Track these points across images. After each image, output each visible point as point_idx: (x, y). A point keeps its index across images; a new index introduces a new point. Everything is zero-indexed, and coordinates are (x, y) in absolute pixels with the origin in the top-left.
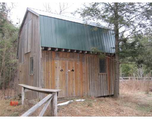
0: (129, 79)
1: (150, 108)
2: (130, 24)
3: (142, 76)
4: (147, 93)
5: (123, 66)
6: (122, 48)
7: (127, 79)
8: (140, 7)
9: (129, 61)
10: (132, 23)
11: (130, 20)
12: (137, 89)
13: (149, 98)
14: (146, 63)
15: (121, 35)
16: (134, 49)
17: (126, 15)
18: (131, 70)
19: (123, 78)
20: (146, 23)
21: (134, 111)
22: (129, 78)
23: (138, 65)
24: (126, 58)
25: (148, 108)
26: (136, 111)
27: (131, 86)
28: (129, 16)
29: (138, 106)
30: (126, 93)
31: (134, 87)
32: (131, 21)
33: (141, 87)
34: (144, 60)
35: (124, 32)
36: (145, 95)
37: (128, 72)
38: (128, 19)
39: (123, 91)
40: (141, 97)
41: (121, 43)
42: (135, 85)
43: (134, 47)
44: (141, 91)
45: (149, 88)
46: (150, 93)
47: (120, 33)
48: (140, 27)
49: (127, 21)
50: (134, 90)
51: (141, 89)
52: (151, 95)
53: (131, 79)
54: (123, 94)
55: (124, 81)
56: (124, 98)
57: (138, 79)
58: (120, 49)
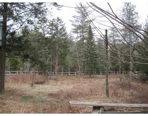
0: (17, 73)
1: (33, 99)
2: (19, 19)
3: (28, 70)
4: (32, 86)
5: (12, 60)
6: (8, 42)
7: (15, 73)
8: (30, 4)
9: (15, 54)
10: (20, 18)
11: (19, 14)
12: (24, 82)
13: (34, 90)
14: (31, 58)
15: (9, 28)
16: (21, 44)
17: (15, 9)
18: (19, 64)
19: (11, 72)
20: (34, 20)
21: (18, 103)
22: (17, 71)
23: (23, 60)
24: (12, 52)
25: (31, 99)
26: (20, 103)
27: (18, 80)
28: (18, 11)
29: (22, 98)
30: (12, 87)
31: (21, 81)
32: (20, 16)
33: (27, 81)
34: (30, 55)
35: (12, 25)
36: (30, 88)
37: (17, 66)
38: (17, 14)
39: (9, 85)
40: (26, 89)
41: (8, 36)
42: (22, 78)
43: (21, 42)
44: (27, 84)
45: (34, 81)
46: (35, 86)
47: (8, 26)
48: (28, 23)
49: (16, 15)
50: (21, 83)
51: (27, 83)
52: (35, 87)
53: (19, 73)
54: (9, 88)
55: (12, 75)
56: (10, 91)
57: (25, 72)
58: (7, 43)
